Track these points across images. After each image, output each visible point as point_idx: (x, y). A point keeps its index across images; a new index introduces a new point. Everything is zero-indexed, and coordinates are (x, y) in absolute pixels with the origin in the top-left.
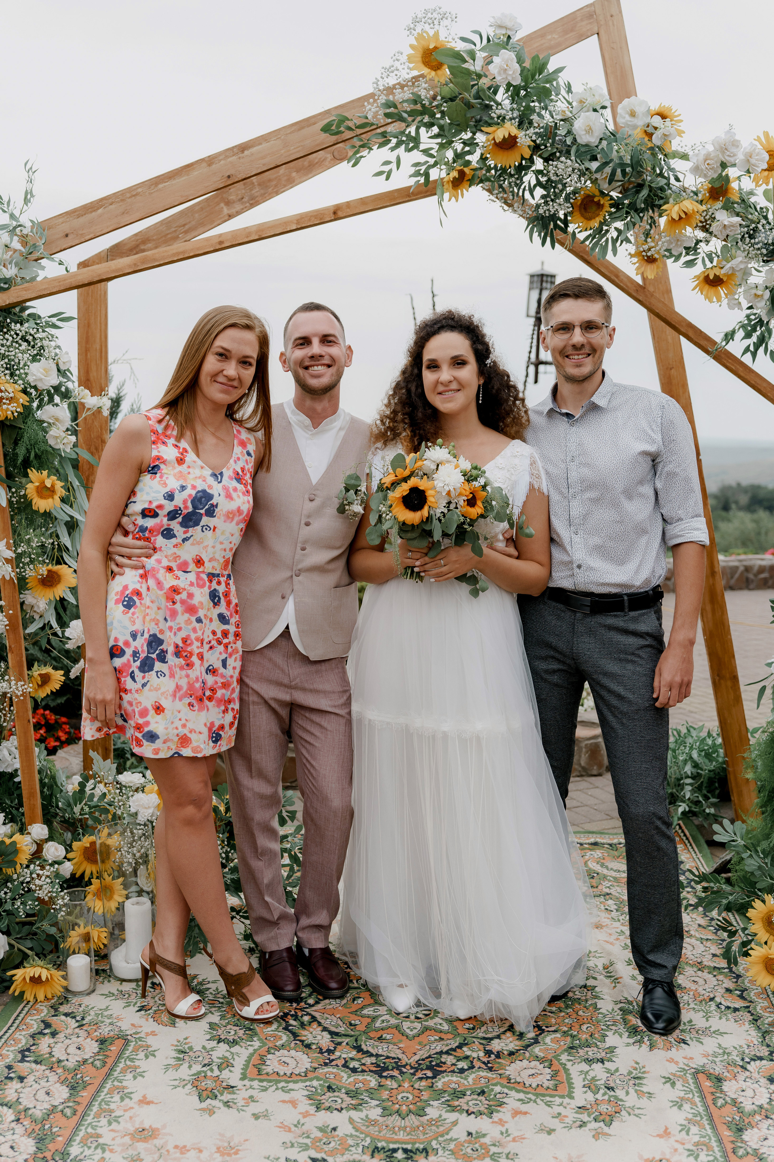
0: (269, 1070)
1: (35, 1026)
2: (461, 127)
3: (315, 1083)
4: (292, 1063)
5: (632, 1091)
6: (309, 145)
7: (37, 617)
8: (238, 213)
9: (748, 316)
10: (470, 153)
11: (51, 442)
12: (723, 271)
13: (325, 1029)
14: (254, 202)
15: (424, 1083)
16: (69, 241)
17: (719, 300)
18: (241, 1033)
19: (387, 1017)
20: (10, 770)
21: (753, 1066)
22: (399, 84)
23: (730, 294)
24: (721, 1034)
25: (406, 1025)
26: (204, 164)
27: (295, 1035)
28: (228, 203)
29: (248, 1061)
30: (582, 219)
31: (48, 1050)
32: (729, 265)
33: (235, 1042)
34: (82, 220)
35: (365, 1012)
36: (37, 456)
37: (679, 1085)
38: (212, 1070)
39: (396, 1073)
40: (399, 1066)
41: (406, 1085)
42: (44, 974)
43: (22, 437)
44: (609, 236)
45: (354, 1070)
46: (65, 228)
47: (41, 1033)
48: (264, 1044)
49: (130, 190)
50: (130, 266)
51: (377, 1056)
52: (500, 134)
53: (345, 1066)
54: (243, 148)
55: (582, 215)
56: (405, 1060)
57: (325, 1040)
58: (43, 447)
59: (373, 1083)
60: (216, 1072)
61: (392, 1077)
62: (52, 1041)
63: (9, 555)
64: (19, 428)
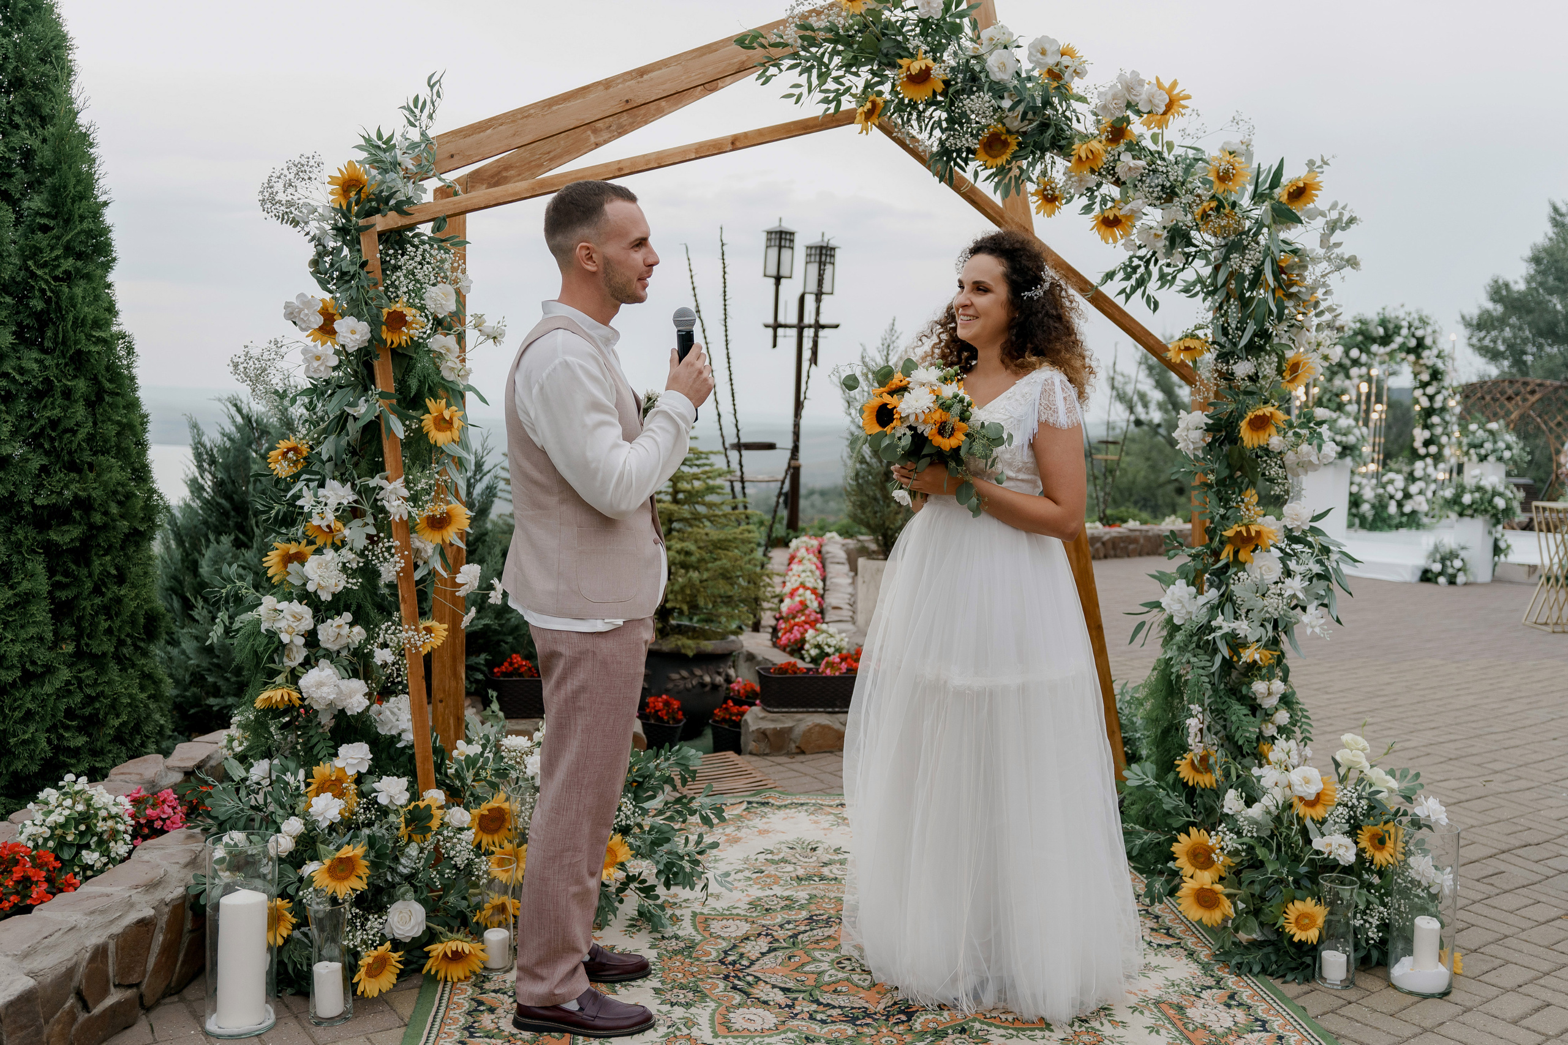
0: (736, 1026)
1: (467, 1005)
2: (870, 61)
3: (790, 1035)
4: (759, 1021)
5: (1105, 1022)
6: (711, 72)
7: (420, 563)
8: (606, 142)
9: (1131, 258)
10: (881, 83)
11: (445, 374)
12: (1122, 212)
13: (774, 986)
14: (622, 131)
15: (901, 1027)
16: (455, 162)
17: (1115, 241)
18: (690, 995)
19: (833, 972)
20: (394, 732)
21: (1205, 994)
22: (814, 10)
23: (1126, 234)
24: (1164, 968)
25: (855, 977)
26: (601, 87)
27: (747, 994)
28: (595, 131)
29: (712, 1020)
30: (986, 157)
31: (492, 1026)
32: (1128, 207)
33: (688, 1005)
34: (469, 140)
35: (807, 969)
36: (430, 388)
37: (1146, 1013)
38: (679, 1029)
39: (869, 1021)
40: (867, 1014)
41: (884, 1030)
42: (467, 947)
43: (414, 367)
44: (1012, 174)
45: (823, 1022)
46: (451, 148)
47: (476, 1010)
48: (720, 1005)
49: (521, 110)
50: (527, 190)
51: (840, 1007)
52: (916, 66)
53: (811, 1018)
54: (641, 72)
55: (987, 153)
56: (872, 1009)
57: (780, 997)
58: (437, 379)
59: (850, 1031)
60: (685, 1031)
61: (867, 1025)
62: (493, 1016)
63: (406, 493)
64: (411, 358)
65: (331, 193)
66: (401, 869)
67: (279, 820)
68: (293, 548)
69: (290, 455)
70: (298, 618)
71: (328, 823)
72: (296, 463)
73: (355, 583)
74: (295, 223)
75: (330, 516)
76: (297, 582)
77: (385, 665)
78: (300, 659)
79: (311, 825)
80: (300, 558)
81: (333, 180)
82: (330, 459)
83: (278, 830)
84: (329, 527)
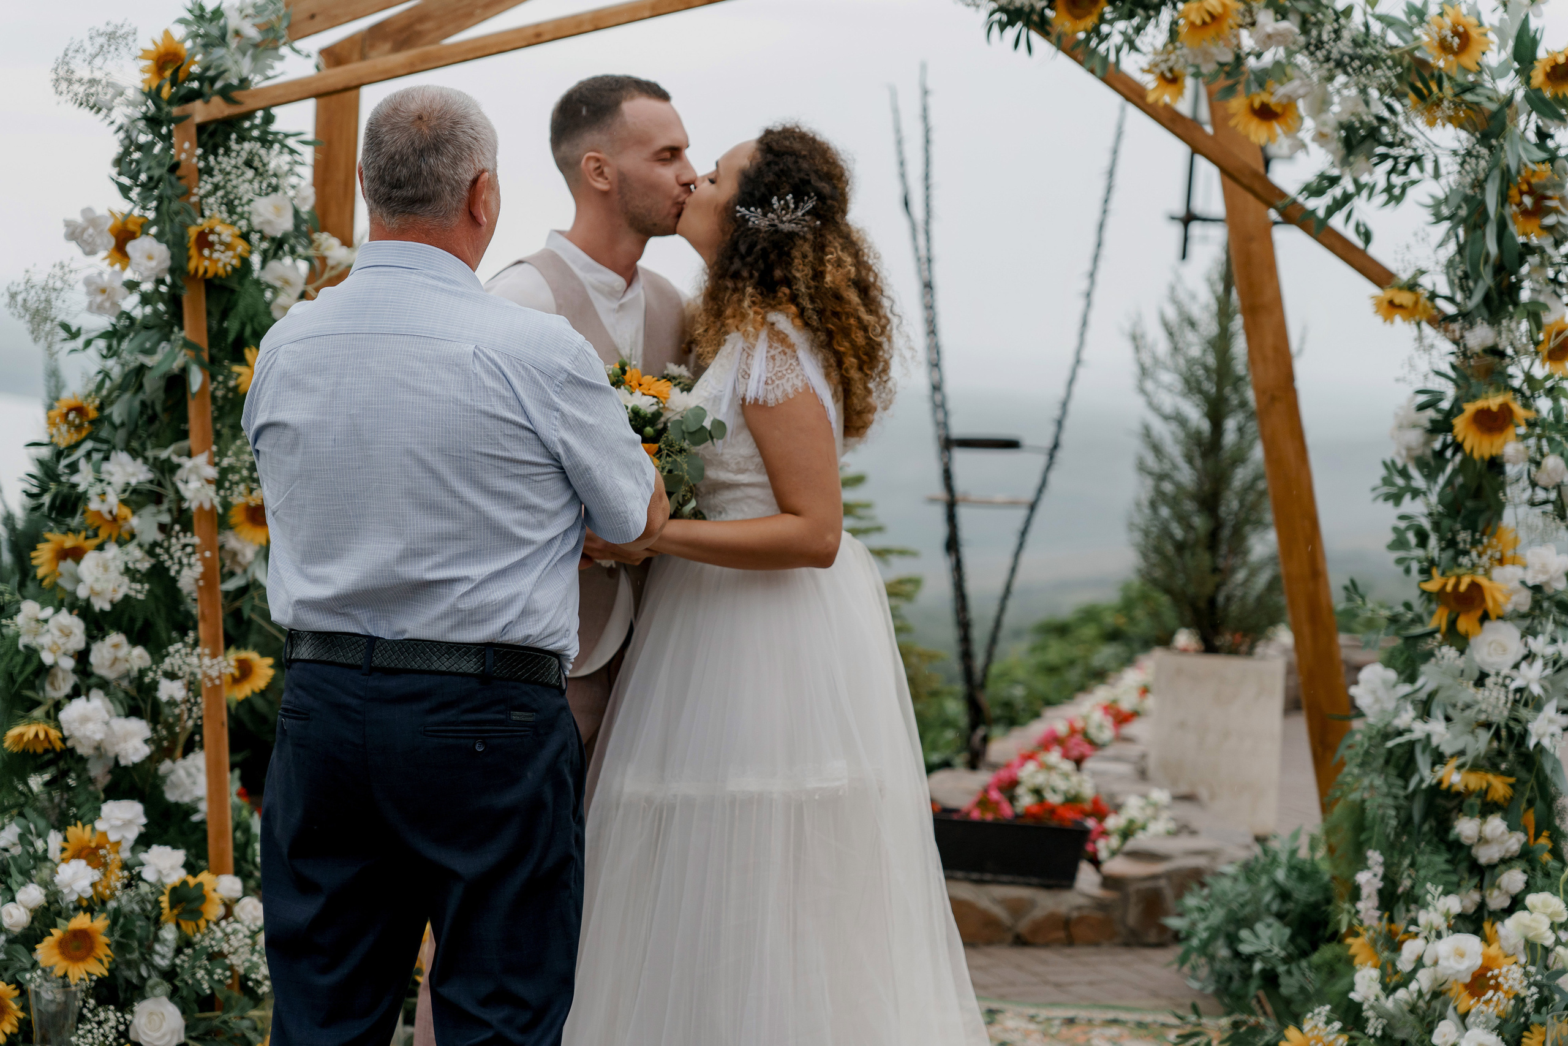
7: (239, 571)
12: (1276, 98)
16: (315, 24)
32: (1284, 90)
43: (235, 304)
44: (1110, 40)
55: (1069, 12)
58: (264, 321)
63: (212, 472)
64: (232, 291)
65: (143, 71)
66: (158, 960)
67: (14, 887)
68: (69, 542)
69: (71, 416)
70: (66, 633)
71: (74, 897)
72: (79, 428)
73: (139, 591)
74: (96, 108)
75: (113, 499)
76: (68, 586)
77: (172, 703)
78: (66, 689)
79: (53, 896)
80: (76, 554)
81: (145, 55)
82: (123, 424)
83: (13, 900)
84: (111, 512)
